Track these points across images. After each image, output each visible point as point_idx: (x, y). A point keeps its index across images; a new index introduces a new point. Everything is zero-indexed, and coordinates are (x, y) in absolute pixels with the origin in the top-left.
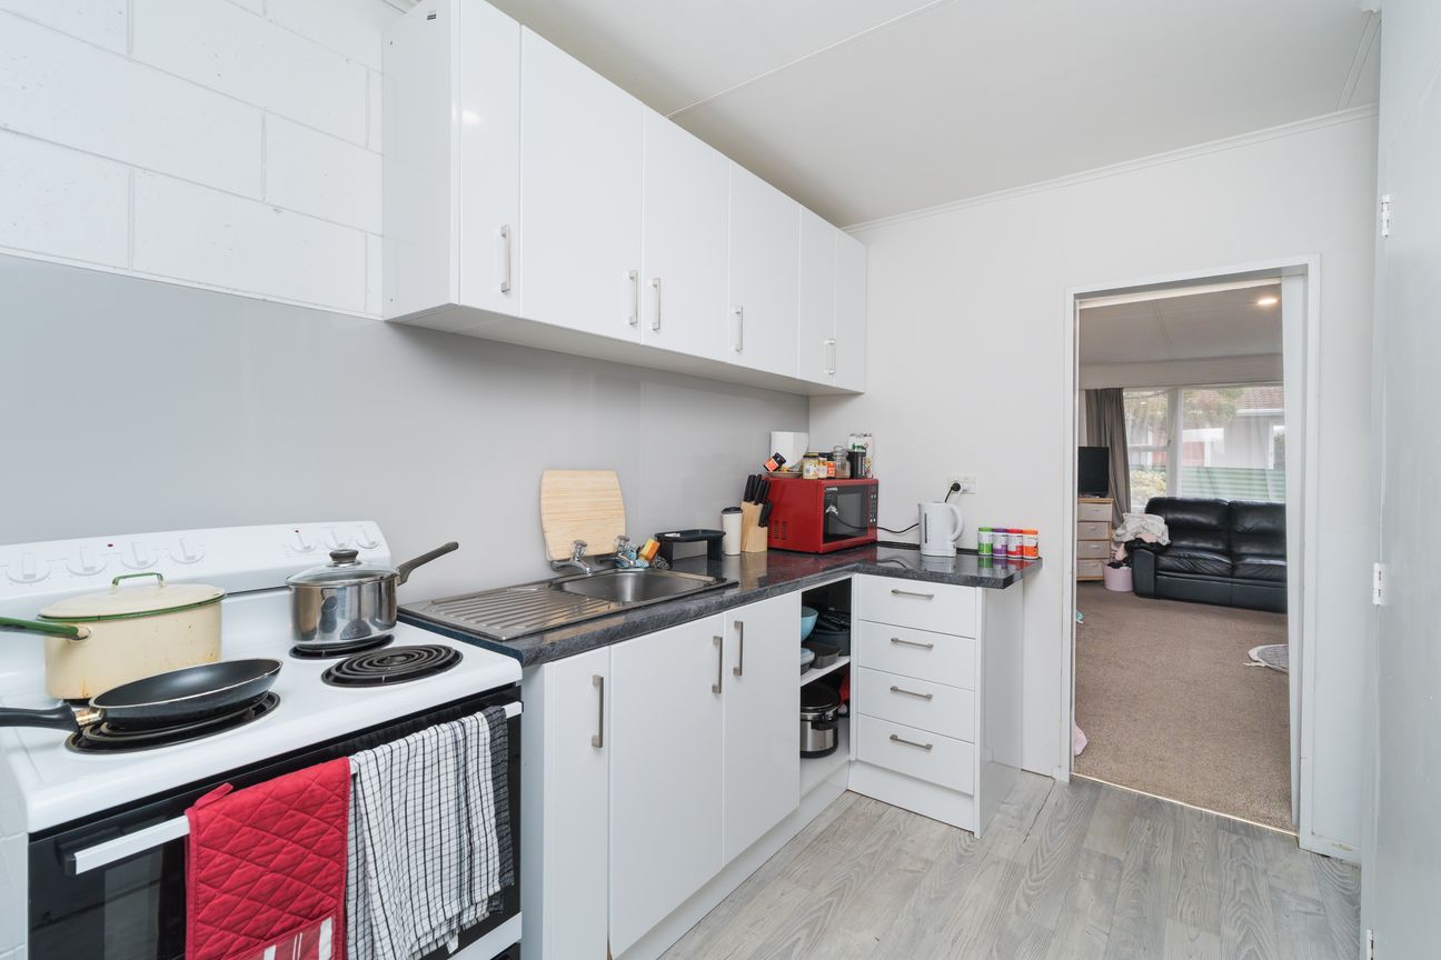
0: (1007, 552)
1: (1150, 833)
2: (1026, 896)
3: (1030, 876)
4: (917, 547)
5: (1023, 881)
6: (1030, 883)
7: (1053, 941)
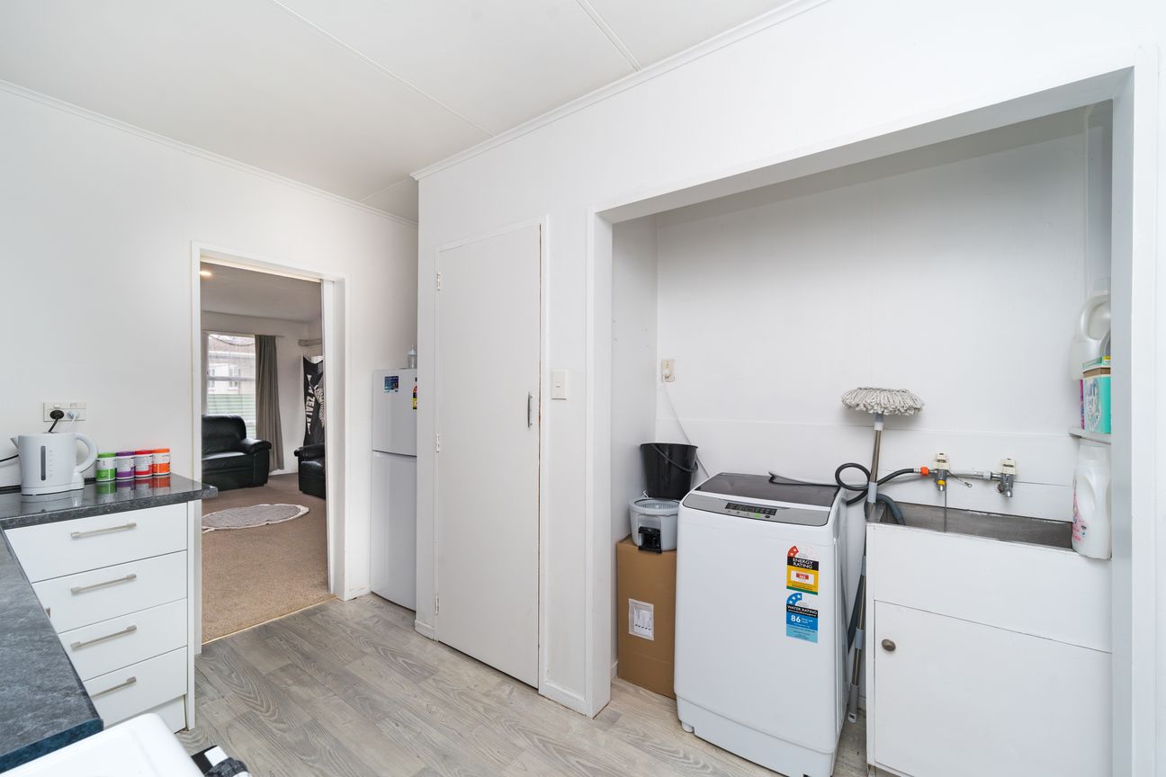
0: (136, 473)
1: (284, 641)
2: (275, 721)
3: (261, 712)
4: (17, 489)
5: (261, 717)
6: (267, 714)
7: (319, 722)
